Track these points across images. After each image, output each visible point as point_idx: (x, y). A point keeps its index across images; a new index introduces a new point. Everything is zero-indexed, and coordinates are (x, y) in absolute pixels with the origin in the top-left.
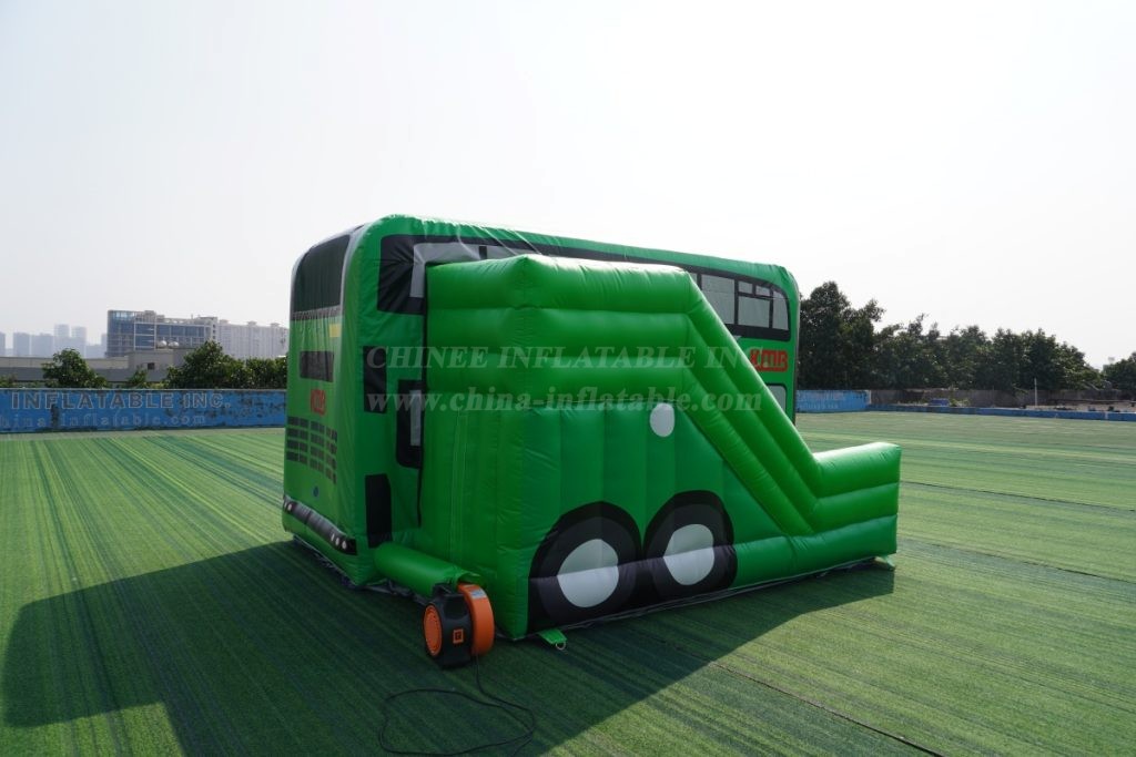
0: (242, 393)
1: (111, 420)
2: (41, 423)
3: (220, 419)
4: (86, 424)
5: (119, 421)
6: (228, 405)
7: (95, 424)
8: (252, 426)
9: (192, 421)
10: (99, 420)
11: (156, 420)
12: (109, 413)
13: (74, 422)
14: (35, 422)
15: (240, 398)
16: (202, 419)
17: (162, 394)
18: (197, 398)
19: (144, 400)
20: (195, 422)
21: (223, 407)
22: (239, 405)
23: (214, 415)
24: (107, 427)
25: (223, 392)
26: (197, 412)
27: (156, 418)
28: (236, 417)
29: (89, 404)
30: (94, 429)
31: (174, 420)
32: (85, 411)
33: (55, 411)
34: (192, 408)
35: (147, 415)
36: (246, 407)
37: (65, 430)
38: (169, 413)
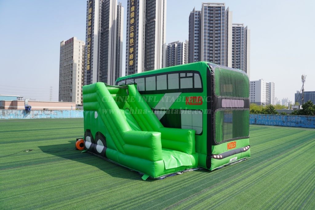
0: (307, 117)
1: (268, 123)
2: (253, 122)
3: (300, 125)
4: (262, 123)
5: (270, 123)
6: (302, 121)
7: (264, 123)
8: (311, 128)
9: (290, 124)
10: (265, 123)
11: (280, 124)
12: (268, 121)
13: (260, 123)
14: (252, 122)
15: (307, 118)
16: (294, 124)
17: (282, 116)
18: (292, 118)
19: (277, 118)
20: (291, 125)
21: (301, 121)
22: (306, 121)
23: (298, 123)
24: (267, 124)
25: (301, 117)
26: (292, 122)
27: (280, 123)
28: (305, 124)
29: (263, 118)
30: (264, 125)
31: (285, 124)
32: (262, 120)
33: (255, 120)
34: (290, 121)
35: (277, 122)
36: (309, 121)
37: (257, 124)
38: (283, 122)
